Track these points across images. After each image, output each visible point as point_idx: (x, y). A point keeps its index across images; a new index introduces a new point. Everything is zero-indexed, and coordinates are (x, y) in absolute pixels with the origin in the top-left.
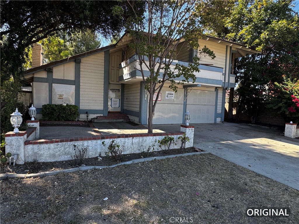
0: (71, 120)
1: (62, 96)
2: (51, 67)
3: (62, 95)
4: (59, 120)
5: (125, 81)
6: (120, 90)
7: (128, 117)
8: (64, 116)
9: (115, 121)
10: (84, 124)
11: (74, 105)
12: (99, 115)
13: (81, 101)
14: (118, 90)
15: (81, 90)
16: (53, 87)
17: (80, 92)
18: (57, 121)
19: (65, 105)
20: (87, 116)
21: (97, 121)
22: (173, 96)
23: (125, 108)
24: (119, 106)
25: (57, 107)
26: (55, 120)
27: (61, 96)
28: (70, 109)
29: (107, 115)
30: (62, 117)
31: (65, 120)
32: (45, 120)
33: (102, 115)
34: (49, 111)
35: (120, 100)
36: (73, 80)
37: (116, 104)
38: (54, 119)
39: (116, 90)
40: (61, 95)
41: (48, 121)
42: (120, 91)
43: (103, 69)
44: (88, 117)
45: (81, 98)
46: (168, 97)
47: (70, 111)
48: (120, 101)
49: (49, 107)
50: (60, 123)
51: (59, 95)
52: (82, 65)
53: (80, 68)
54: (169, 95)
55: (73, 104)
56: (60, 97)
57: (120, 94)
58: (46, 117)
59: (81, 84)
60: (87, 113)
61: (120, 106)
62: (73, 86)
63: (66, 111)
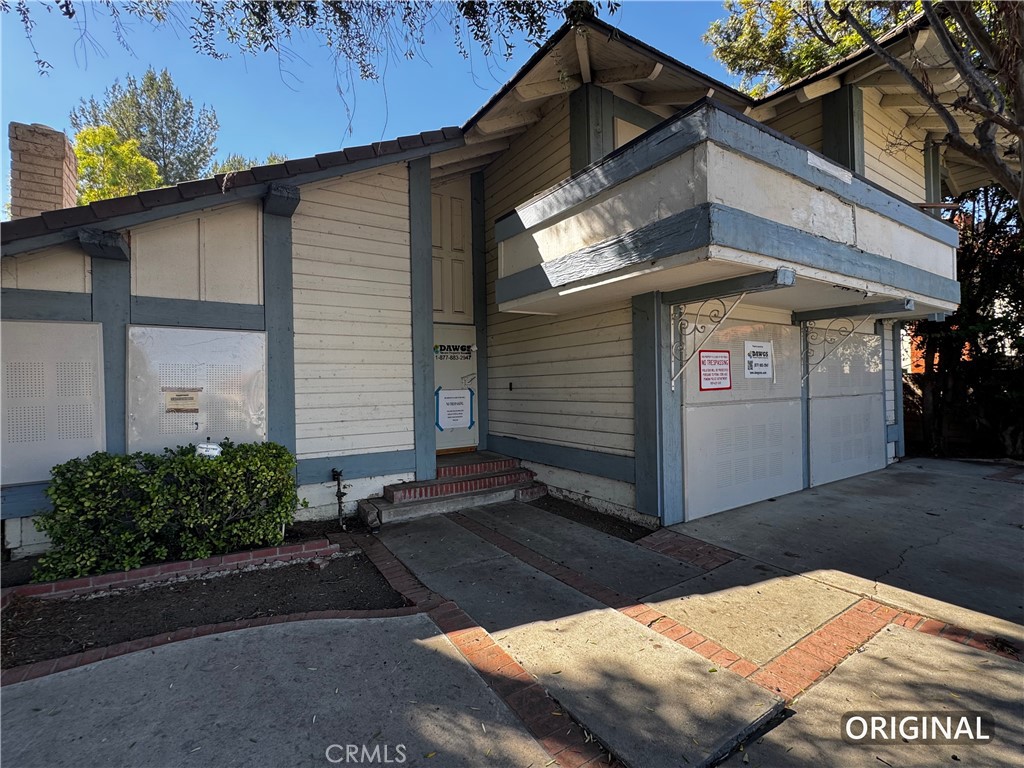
0: (253, 546)
1: (191, 395)
2: (116, 223)
3: (193, 390)
4: (175, 555)
5: (561, 294)
6: (474, 348)
7: (532, 474)
8: (207, 528)
9: (480, 502)
10: (335, 555)
11: (265, 439)
12: (393, 479)
13: (300, 416)
14: (463, 348)
15: (298, 355)
16: (130, 348)
17: (297, 368)
18: (158, 562)
19: (214, 451)
20: (340, 495)
21: (396, 514)
22: (768, 361)
23: (501, 429)
24: (472, 423)
25: (162, 471)
26: (149, 559)
27: (183, 394)
28: (248, 474)
29: (431, 474)
30: (199, 532)
31: (216, 552)
32: (74, 572)
33: (409, 477)
34: (97, 509)
35: (472, 394)
36: (256, 303)
37: (460, 414)
38: (141, 555)
39: (456, 348)
40: (183, 390)
41: (92, 572)
42: (474, 355)
43: (406, 251)
44: (344, 499)
45: (299, 401)
46: (755, 369)
47: (250, 488)
48: (475, 397)
49: (100, 477)
50: (183, 579)
51: (171, 390)
52: (302, 230)
53: (286, 244)
54: (756, 360)
55: (261, 434)
56: (181, 405)
57: (470, 366)
58: (82, 551)
59: (297, 325)
60: (336, 476)
61: (477, 423)
62: (256, 334)
63: (224, 493)
